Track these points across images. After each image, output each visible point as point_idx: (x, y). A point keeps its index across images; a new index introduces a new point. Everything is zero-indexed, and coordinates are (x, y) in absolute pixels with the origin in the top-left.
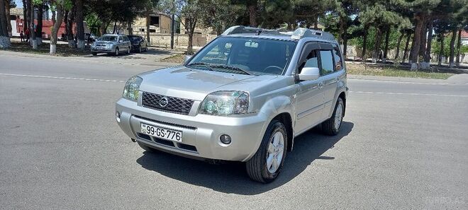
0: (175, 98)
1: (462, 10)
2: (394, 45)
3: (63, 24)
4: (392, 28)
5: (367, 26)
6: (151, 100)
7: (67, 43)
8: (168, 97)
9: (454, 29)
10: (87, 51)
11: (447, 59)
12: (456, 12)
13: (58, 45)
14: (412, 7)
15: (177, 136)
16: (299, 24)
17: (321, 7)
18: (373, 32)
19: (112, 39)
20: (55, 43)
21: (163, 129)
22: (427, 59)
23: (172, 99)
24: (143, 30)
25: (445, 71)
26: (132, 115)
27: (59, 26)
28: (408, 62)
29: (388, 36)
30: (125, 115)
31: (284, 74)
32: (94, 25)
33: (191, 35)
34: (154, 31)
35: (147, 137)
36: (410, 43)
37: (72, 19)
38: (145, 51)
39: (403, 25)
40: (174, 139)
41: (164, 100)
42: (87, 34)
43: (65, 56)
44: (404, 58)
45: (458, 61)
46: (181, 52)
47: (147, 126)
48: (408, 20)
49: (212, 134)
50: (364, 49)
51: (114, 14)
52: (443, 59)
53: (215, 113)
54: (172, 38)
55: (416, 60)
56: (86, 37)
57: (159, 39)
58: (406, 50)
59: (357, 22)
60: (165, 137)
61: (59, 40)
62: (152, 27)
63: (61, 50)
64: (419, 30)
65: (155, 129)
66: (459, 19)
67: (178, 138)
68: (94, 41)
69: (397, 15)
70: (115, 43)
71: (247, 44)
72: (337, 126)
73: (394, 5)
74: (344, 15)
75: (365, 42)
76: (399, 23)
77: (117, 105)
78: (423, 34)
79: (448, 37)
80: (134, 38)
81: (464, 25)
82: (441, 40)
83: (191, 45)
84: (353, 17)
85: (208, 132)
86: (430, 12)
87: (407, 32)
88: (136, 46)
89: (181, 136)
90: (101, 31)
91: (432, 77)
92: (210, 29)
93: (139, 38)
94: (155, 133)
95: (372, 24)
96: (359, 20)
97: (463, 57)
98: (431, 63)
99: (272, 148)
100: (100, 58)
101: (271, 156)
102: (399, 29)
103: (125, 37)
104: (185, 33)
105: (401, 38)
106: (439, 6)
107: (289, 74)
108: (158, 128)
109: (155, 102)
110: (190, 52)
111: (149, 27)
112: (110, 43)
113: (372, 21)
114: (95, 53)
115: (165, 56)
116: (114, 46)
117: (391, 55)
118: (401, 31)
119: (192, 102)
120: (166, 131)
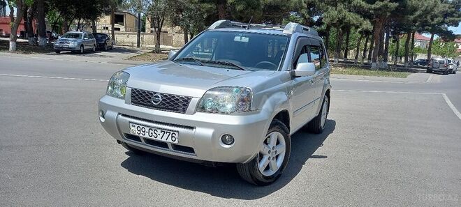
0: (169, 95)
1: (418, 13)
2: (353, 45)
3: (23, 21)
4: (352, 30)
5: (328, 27)
6: (141, 97)
7: (27, 41)
8: (161, 94)
9: (408, 31)
10: (49, 49)
11: (401, 59)
12: (412, 14)
13: (18, 43)
14: (372, 9)
15: (172, 137)
17: (288, 8)
19: (77, 36)
20: (14, 40)
21: (156, 129)
22: (386, 60)
23: (166, 96)
24: (107, 28)
25: (402, 71)
26: (119, 114)
27: (19, 23)
28: (367, 62)
29: (348, 36)
30: (112, 114)
31: (280, 70)
32: (56, 23)
33: (159, 33)
34: (119, 29)
35: (137, 138)
36: (369, 44)
37: (32, 16)
38: (111, 49)
39: (365, 27)
40: (169, 140)
41: (157, 97)
42: (48, 32)
43: (25, 53)
44: (363, 58)
45: (411, 61)
46: (149, 51)
47: (136, 126)
48: (368, 21)
49: (214, 134)
51: (77, 11)
52: (399, 59)
53: (215, 110)
54: (139, 36)
55: (377, 60)
56: (47, 34)
57: (125, 37)
58: (365, 51)
59: (319, 23)
60: (159, 139)
61: (18, 37)
62: (116, 26)
63: (21, 48)
64: (378, 30)
65: (147, 129)
66: (415, 21)
67: (174, 139)
68: (57, 38)
69: (358, 16)
70: (79, 41)
71: (237, 39)
72: (322, 124)
73: (355, 7)
74: (308, 16)
76: (361, 24)
77: (100, 103)
78: (381, 35)
79: (403, 39)
80: (100, 36)
81: (418, 27)
82: (396, 41)
83: (158, 44)
84: (316, 19)
86: (388, 14)
87: (366, 33)
88: (102, 44)
89: (176, 137)
90: (63, 28)
91: (393, 76)
92: (178, 28)
93: (104, 36)
95: (335, 25)
96: (323, 20)
97: (415, 58)
98: (389, 63)
99: (265, 149)
100: (64, 56)
101: (265, 158)
102: (359, 30)
103: (89, 35)
104: (152, 31)
105: (360, 39)
106: (397, 8)
107: (285, 70)
108: (151, 128)
109: (146, 99)
110: (157, 51)
111: (113, 25)
112: (75, 41)
113: (335, 22)
114: (58, 51)
115: (132, 55)
116: (79, 44)
117: (351, 55)
118: (360, 32)
119: (190, 99)
120: (159, 131)
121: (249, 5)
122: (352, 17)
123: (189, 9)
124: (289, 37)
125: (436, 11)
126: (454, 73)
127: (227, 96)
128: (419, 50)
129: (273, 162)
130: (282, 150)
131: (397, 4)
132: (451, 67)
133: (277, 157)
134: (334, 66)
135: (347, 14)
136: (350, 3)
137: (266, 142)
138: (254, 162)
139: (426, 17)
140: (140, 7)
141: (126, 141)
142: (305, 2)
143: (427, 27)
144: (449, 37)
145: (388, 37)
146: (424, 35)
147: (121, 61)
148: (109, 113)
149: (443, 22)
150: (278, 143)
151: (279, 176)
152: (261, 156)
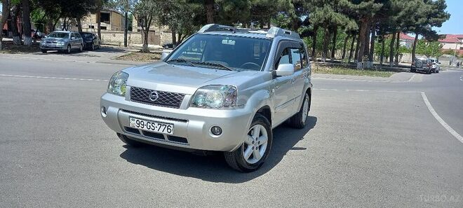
0: (165, 92)
1: (401, 14)
2: (341, 45)
4: (339, 30)
5: (316, 27)
6: (139, 95)
7: (12, 40)
8: (158, 92)
9: (394, 31)
10: (35, 48)
11: (387, 58)
12: (396, 15)
13: (3, 42)
14: (357, 9)
15: (168, 129)
16: (252, 24)
17: (275, 8)
18: (321, 32)
19: (63, 35)
21: (153, 122)
22: (371, 60)
23: (162, 93)
24: (93, 27)
25: (387, 70)
26: (120, 109)
28: (353, 61)
29: (335, 36)
30: (113, 110)
31: (263, 70)
33: (146, 32)
34: (105, 28)
35: (136, 131)
36: (355, 44)
38: (98, 49)
39: (350, 27)
40: (165, 132)
41: (154, 94)
42: (33, 31)
43: (11, 53)
44: (350, 58)
45: (397, 61)
46: (136, 51)
47: (136, 120)
48: (354, 22)
49: (204, 126)
50: (314, 49)
51: (62, 10)
52: (384, 59)
53: (205, 106)
54: (126, 35)
55: (362, 60)
57: (112, 36)
58: (352, 50)
59: (307, 23)
60: (156, 130)
62: (103, 24)
63: (7, 47)
64: (363, 30)
65: (145, 122)
66: (399, 22)
67: (169, 131)
68: (43, 37)
69: (344, 17)
70: (66, 40)
71: (225, 42)
72: (304, 120)
73: (342, 7)
74: (295, 16)
75: (315, 42)
76: (346, 24)
77: (102, 99)
78: (367, 35)
79: (388, 38)
80: (86, 35)
81: (402, 27)
82: (381, 40)
83: (146, 43)
84: (303, 18)
85: (200, 124)
86: (373, 14)
87: (352, 33)
88: (89, 44)
89: (172, 129)
90: (47, 27)
91: (377, 75)
93: (91, 35)
94: (145, 127)
95: (321, 25)
96: (310, 20)
97: (401, 58)
98: (374, 63)
99: (249, 140)
100: (52, 55)
101: (250, 148)
102: (346, 30)
103: (76, 34)
104: (139, 30)
105: (347, 39)
106: (382, 9)
107: (267, 70)
108: (149, 122)
109: (144, 96)
110: (145, 50)
111: (99, 24)
112: (62, 41)
113: (322, 22)
114: (44, 51)
115: (120, 54)
116: (66, 43)
117: (338, 55)
118: (347, 32)
119: (183, 95)
120: (156, 124)
121: (237, 6)
122: (338, 18)
123: (177, 9)
124: (271, 40)
125: (419, 12)
126: (437, 72)
127: (216, 93)
128: (405, 49)
129: (256, 152)
130: (264, 141)
131: (382, 5)
132: (434, 67)
133: (260, 147)
134: (321, 66)
135: (333, 14)
136: (336, 3)
137: (250, 134)
138: (239, 151)
139: (409, 18)
140: (127, 6)
141: (125, 134)
142: (292, 2)
143: (411, 28)
144: (433, 37)
145: (374, 37)
146: (409, 34)
147: (109, 60)
148: (111, 109)
149: (427, 23)
150: (261, 134)
151: (262, 163)
152: (246, 146)
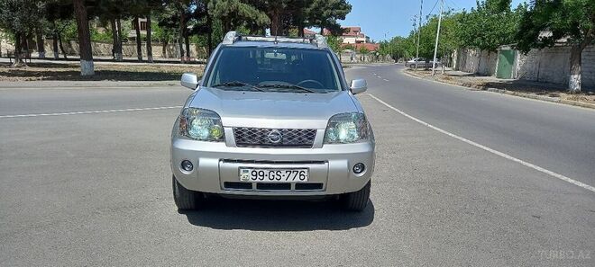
12: (309, 7)
15: (301, 175)
21: (279, 170)
26: (221, 160)
47: (250, 170)
65: (266, 172)
69: (253, 9)
71: (270, 56)
75: (210, 40)
84: (193, 9)
85: (342, 164)
89: (306, 174)
94: (266, 178)
119: (315, 131)
120: (283, 172)
122: (247, 10)
135: (240, 5)
144: (337, 31)
149: (331, 15)
